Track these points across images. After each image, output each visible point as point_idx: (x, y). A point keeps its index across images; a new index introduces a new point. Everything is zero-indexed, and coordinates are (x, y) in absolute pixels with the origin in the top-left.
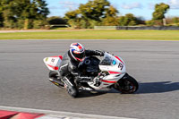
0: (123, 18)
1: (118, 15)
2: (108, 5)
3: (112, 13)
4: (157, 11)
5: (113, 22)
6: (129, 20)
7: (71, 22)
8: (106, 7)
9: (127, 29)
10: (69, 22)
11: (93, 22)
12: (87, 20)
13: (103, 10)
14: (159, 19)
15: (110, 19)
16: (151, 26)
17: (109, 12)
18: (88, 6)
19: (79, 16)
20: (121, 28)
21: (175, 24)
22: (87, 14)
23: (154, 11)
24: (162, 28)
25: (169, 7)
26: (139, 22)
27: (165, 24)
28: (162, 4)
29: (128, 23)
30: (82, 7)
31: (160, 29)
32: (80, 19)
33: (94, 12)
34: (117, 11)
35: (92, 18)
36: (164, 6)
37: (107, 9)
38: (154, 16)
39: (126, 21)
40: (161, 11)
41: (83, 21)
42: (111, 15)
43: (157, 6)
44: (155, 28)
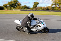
0: (23, 7)
1: (21, 6)
3: (19, 5)
5: (19, 8)
6: (25, 8)
7: (5, 8)
9: (24, 10)
11: (12, 8)
12: (10, 7)
13: (16, 4)
14: (35, 7)
16: (32, 10)
19: (8, 6)
20: (22, 10)
21: (40, 9)
25: (38, 3)
26: (28, 8)
27: (37, 9)
31: (35, 11)
32: (8, 7)
35: (12, 7)
36: (37, 3)
37: (18, 4)
38: (33, 6)
41: (9, 8)
42: (19, 6)
43: (35, 3)
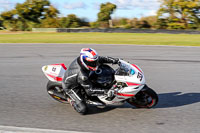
0: (65, 19)
1: (60, 16)
2: (48, 4)
3: (53, 13)
4: (103, 12)
5: (53, 24)
6: (72, 21)
7: (6, 24)
8: (46, 7)
9: (69, 31)
10: (4, 24)
11: (31, 24)
12: (23, 22)
13: (42, 10)
14: (104, 20)
15: (51, 20)
16: (95, 28)
17: (49, 12)
18: (26, 6)
19: (16, 17)
20: (62, 31)
21: (122, 26)
22: (24, 14)
23: (99, 11)
24: (108, 30)
25: (115, 7)
26: (82, 23)
27: (111, 26)
28: (109, 4)
29: (69, 25)
30: (19, 7)
31: (106, 31)
32: (16, 20)
33: (32, 12)
34: (57, 12)
35: (30, 19)
36: (110, 6)
37: (47, 9)
38: (99, 17)
39: (67, 22)
40: (107, 12)
41: (20, 23)
42: (51, 16)
43: (103, 6)
44: (100, 31)
